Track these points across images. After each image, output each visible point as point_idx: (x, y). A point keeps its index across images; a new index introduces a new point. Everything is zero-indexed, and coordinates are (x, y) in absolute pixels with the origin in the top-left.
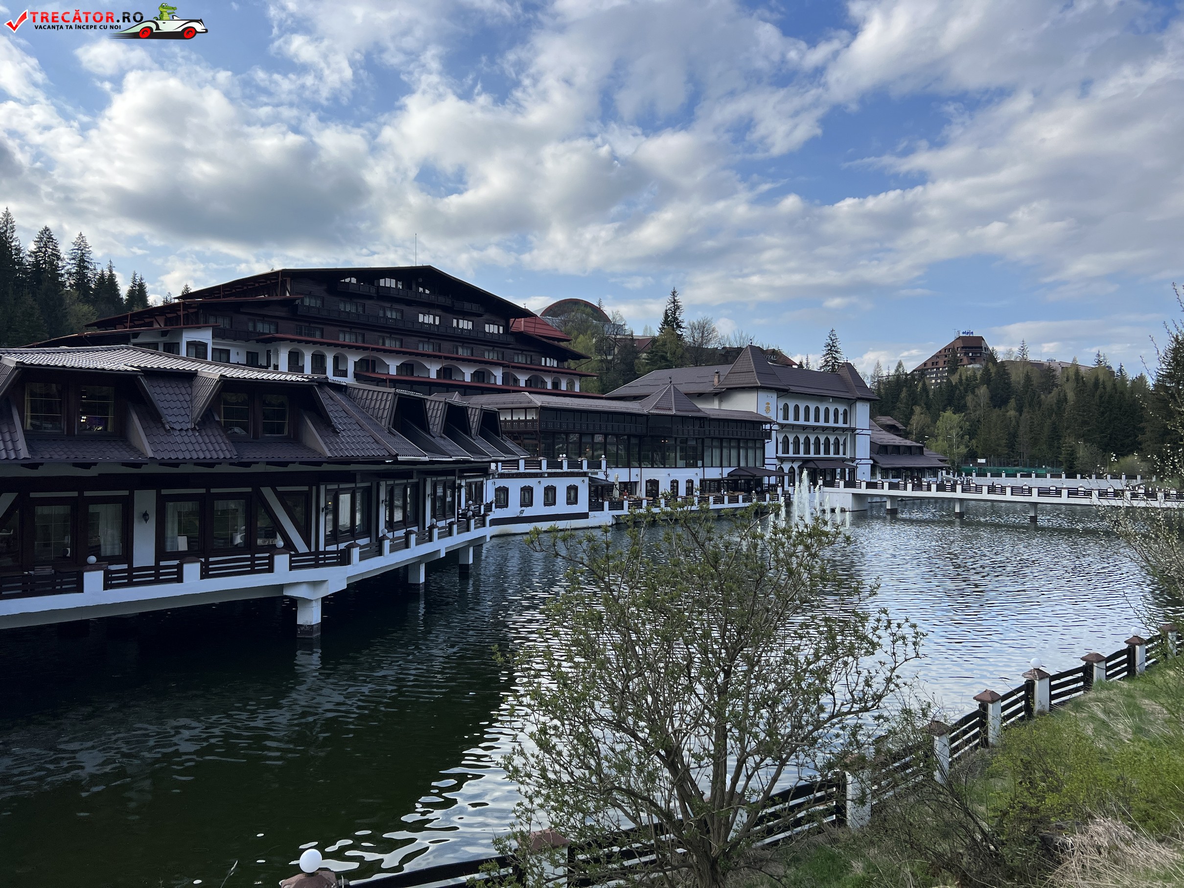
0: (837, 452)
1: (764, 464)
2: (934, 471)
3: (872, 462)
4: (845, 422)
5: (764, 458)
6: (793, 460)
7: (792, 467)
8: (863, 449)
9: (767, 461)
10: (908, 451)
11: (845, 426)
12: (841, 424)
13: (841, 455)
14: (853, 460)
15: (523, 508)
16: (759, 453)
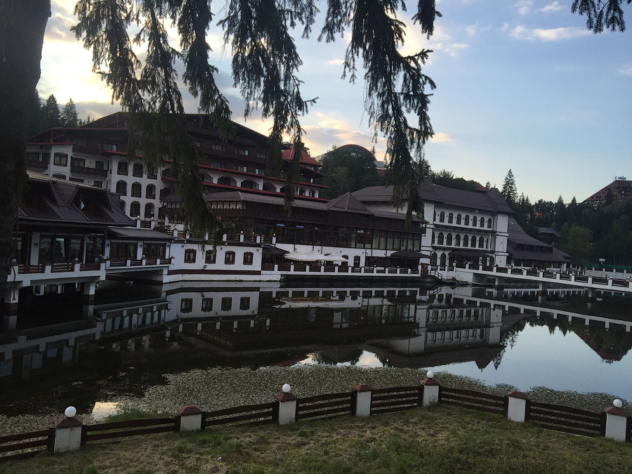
0: (481, 245)
1: (420, 250)
2: (559, 264)
3: (508, 254)
4: (489, 227)
5: (420, 246)
6: (445, 249)
7: (443, 254)
8: (501, 245)
9: (422, 248)
10: (541, 249)
11: (489, 229)
12: (486, 228)
13: (484, 248)
14: (493, 252)
15: (207, 264)
16: (417, 243)
